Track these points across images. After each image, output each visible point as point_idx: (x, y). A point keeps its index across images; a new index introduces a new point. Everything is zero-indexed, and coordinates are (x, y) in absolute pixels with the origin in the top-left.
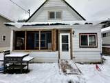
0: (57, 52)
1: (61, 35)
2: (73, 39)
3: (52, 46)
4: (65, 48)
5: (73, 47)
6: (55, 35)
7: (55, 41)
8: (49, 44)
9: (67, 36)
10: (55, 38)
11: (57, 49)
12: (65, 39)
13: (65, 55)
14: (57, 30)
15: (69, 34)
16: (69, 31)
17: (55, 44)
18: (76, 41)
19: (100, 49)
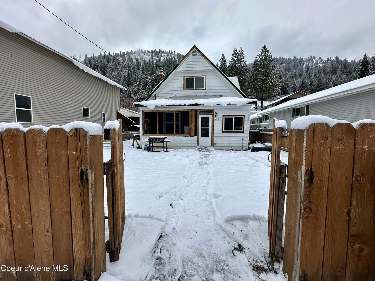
0: (196, 138)
1: (200, 117)
2: (215, 122)
3: (190, 130)
4: (205, 133)
5: (215, 132)
6: (194, 117)
7: (194, 124)
8: (186, 129)
9: (208, 118)
10: (193, 120)
11: (196, 134)
12: (205, 121)
13: (205, 141)
14: (196, 111)
15: (210, 116)
16: (210, 112)
17: (193, 128)
18: (218, 124)
19: (246, 134)
